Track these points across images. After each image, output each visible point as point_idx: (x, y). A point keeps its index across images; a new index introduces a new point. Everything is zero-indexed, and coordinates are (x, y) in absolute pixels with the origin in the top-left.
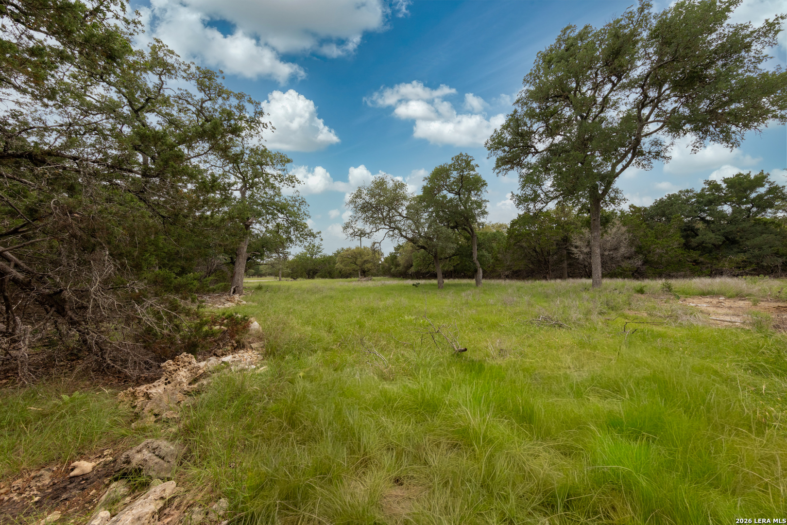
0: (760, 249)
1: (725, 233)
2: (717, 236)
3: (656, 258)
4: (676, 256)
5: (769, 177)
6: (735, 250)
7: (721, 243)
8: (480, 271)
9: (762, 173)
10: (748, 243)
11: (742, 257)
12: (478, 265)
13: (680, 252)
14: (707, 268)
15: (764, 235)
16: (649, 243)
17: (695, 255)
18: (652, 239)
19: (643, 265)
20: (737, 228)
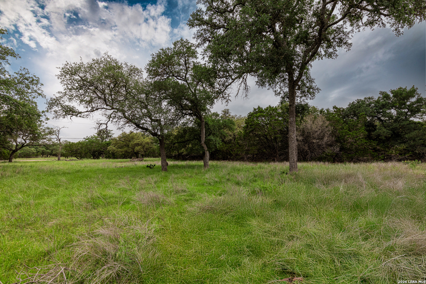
0: (414, 140)
1: (392, 128)
2: (388, 131)
3: (348, 146)
4: (362, 145)
5: (417, 90)
6: (399, 141)
7: (390, 136)
8: (208, 154)
9: (413, 87)
10: (406, 136)
11: (403, 146)
12: (206, 148)
13: (365, 141)
14: (382, 154)
15: (415, 131)
16: (344, 134)
17: (374, 144)
18: (346, 131)
19: (340, 151)
20: (400, 125)
